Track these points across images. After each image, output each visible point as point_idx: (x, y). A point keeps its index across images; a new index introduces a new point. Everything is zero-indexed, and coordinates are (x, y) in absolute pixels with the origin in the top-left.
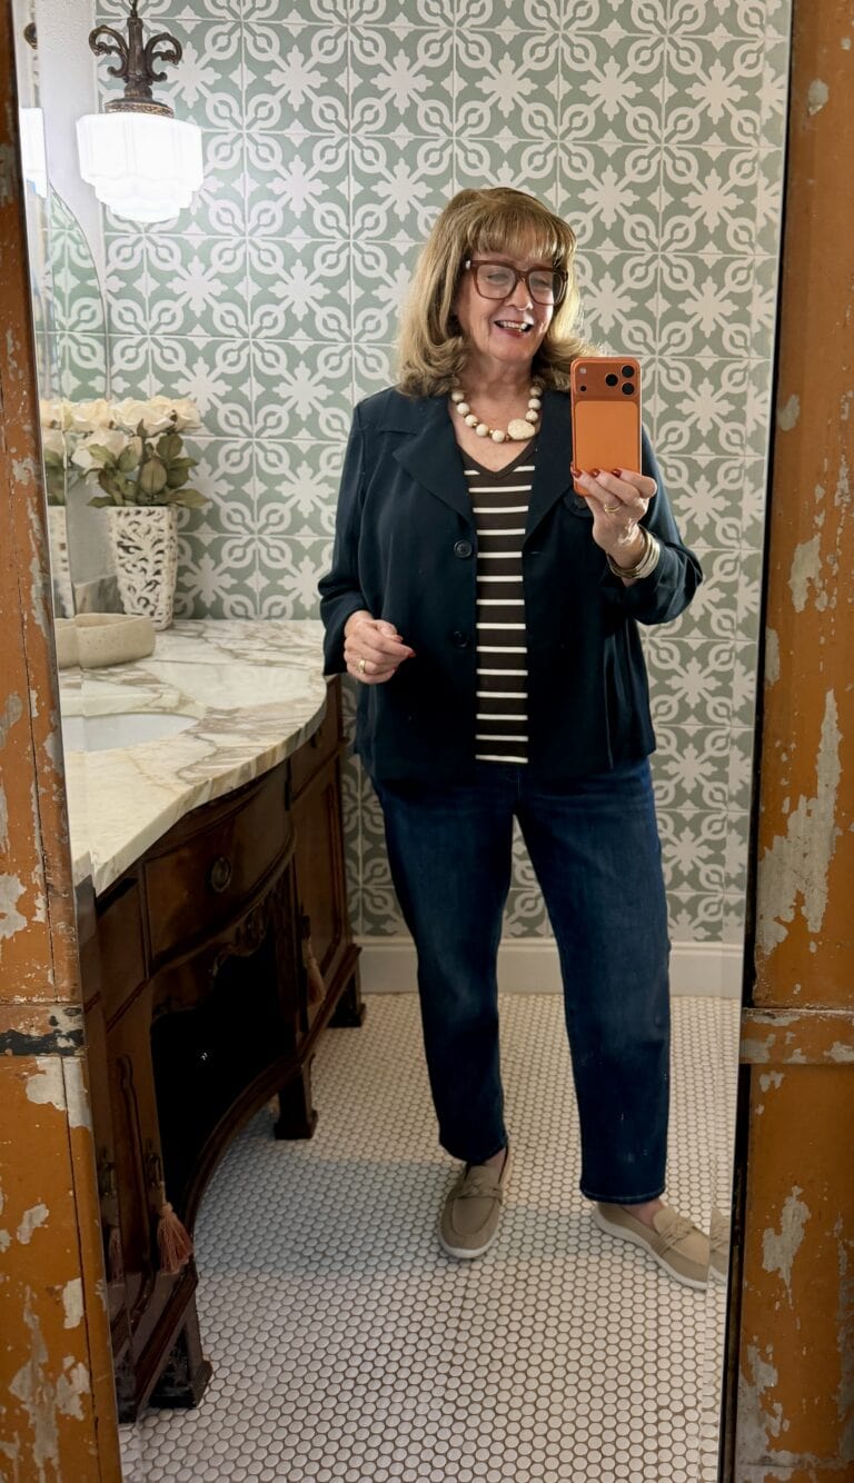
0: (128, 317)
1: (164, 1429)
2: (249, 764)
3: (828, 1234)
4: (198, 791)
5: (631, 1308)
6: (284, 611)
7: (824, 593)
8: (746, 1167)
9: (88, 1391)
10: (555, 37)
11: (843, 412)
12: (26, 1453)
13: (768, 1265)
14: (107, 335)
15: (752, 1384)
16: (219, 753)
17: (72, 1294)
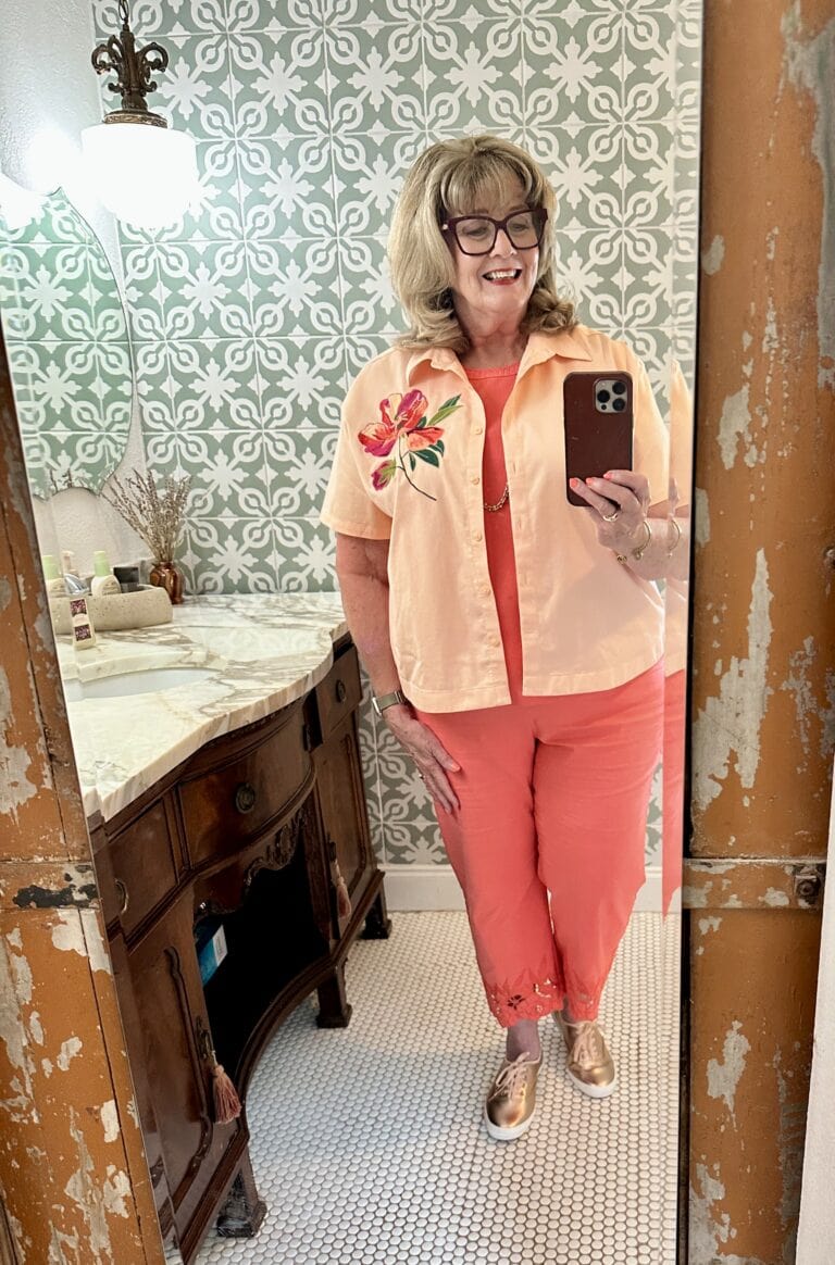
0: (147, 324)
1: (229, 1254)
2: (262, 702)
3: (767, 1065)
4: (217, 723)
5: (616, 1164)
6: (300, 585)
7: (753, 447)
8: (689, 1003)
9: (130, 1194)
10: (517, 23)
11: (769, 252)
12: (84, 1243)
13: (713, 1092)
14: (130, 343)
15: (702, 1197)
16: (237, 694)
17: (108, 1112)
